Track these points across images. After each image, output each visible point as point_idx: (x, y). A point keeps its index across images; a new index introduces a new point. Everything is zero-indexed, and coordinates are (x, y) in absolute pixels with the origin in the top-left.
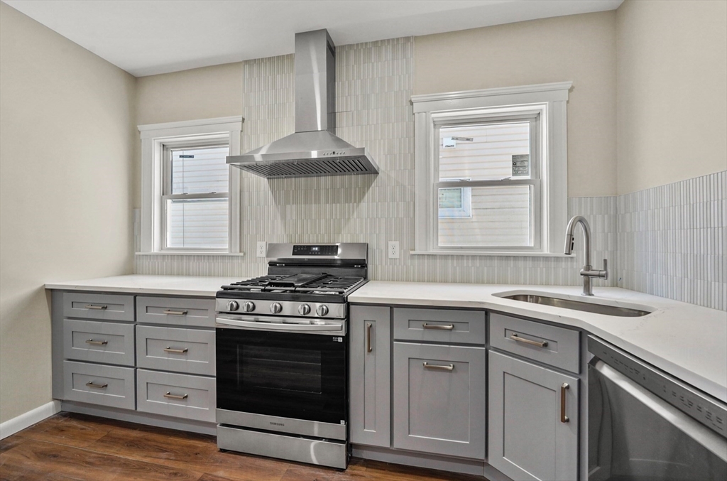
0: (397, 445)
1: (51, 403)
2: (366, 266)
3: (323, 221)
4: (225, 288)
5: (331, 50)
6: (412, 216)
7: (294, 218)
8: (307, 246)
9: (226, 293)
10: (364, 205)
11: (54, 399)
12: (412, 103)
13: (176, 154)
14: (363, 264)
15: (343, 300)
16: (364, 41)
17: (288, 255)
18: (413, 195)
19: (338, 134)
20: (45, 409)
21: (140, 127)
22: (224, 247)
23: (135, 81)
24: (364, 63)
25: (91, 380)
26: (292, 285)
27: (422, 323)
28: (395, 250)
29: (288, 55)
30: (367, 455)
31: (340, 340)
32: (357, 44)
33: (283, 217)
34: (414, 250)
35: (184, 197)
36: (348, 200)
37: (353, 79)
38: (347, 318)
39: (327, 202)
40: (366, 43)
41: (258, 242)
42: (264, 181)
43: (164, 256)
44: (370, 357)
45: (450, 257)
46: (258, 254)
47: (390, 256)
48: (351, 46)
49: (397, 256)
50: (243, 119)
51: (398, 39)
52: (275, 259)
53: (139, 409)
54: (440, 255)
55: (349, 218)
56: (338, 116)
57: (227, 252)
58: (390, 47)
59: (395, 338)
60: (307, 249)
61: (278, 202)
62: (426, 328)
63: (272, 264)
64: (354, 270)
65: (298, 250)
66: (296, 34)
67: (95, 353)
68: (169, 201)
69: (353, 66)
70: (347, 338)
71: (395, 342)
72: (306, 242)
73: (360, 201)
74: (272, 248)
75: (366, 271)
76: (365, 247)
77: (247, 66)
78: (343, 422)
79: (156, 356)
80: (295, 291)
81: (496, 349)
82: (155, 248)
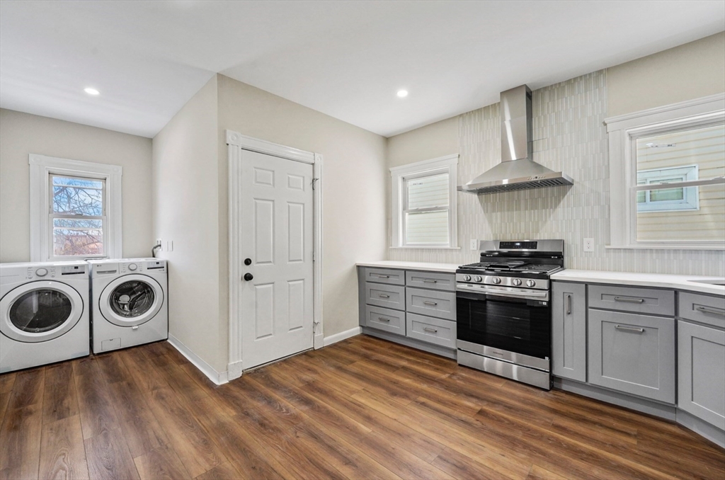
0: (592, 381)
1: (359, 328)
2: (563, 257)
3: (523, 224)
4: (461, 268)
5: (529, 95)
6: (607, 217)
7: (499, 221)
8: (511, 242)
9: (462, 270)
10: (559, 210)
11: (360, 326)
12: (605, 124)
13: (410, 183)
14: (560, 256)
15: (547, 278)
16: (557, 82)
17: (496, 248)
18: (608, 200)
19: (536, 160)
20: (356, 330)
21: (391, 169)
22: (447, 243)
23: (387, 140)
24: (558, 99)
25: (381, 316)
26: (507, 267)
27: (614, 297)
28: (590, 244)
29: (492, 105)
30: (565, 387)
31: (545, 304)
32: (552, 86)
33: (490, 222)
34: (610, 245)
35: (418, 211)
36: (545, 207)
37: (548, 113)
38: (550, 289)
39: (526, 209)
40: (560, 84)
41: (471, 240)
42: (475, 196)
43: (406, 249)
44: (568, 319)
45: (649, 251)
46: (472, 248)
47: (586, 249)
48: (545, 88)
49: (592, 249)
50: (459, 156)
51: (590, 74)
52: (484, 251)
53: (408, 336)
54: (637, 249)
55: (546, 221)
56: (535, 144)
57: (448, 247)
58: (582, 83)
59: (590, 305)
60: (512, 245)
61: (486, 211)
62: (617, 300)
63: (483, 255)
64: (550, 260)
65: (503, 245)
66: (501, 93)
67: (383, 302)
68: (407, 214)
69: (548, 103)
70: (550, 302)
71: (589, 309)
72: (508, 239)
73: (556, 207)
74: (483, 244)
75: (563, 261)
76: (562, 242)
77: (461, 118)
78: (547, 358)
79: (417, 306)
80: (509, 271)
81: (685, 320)
82: (400, 245)
